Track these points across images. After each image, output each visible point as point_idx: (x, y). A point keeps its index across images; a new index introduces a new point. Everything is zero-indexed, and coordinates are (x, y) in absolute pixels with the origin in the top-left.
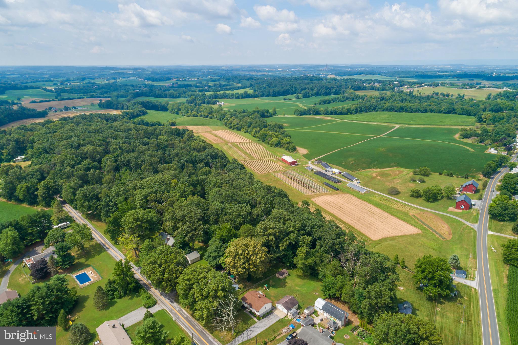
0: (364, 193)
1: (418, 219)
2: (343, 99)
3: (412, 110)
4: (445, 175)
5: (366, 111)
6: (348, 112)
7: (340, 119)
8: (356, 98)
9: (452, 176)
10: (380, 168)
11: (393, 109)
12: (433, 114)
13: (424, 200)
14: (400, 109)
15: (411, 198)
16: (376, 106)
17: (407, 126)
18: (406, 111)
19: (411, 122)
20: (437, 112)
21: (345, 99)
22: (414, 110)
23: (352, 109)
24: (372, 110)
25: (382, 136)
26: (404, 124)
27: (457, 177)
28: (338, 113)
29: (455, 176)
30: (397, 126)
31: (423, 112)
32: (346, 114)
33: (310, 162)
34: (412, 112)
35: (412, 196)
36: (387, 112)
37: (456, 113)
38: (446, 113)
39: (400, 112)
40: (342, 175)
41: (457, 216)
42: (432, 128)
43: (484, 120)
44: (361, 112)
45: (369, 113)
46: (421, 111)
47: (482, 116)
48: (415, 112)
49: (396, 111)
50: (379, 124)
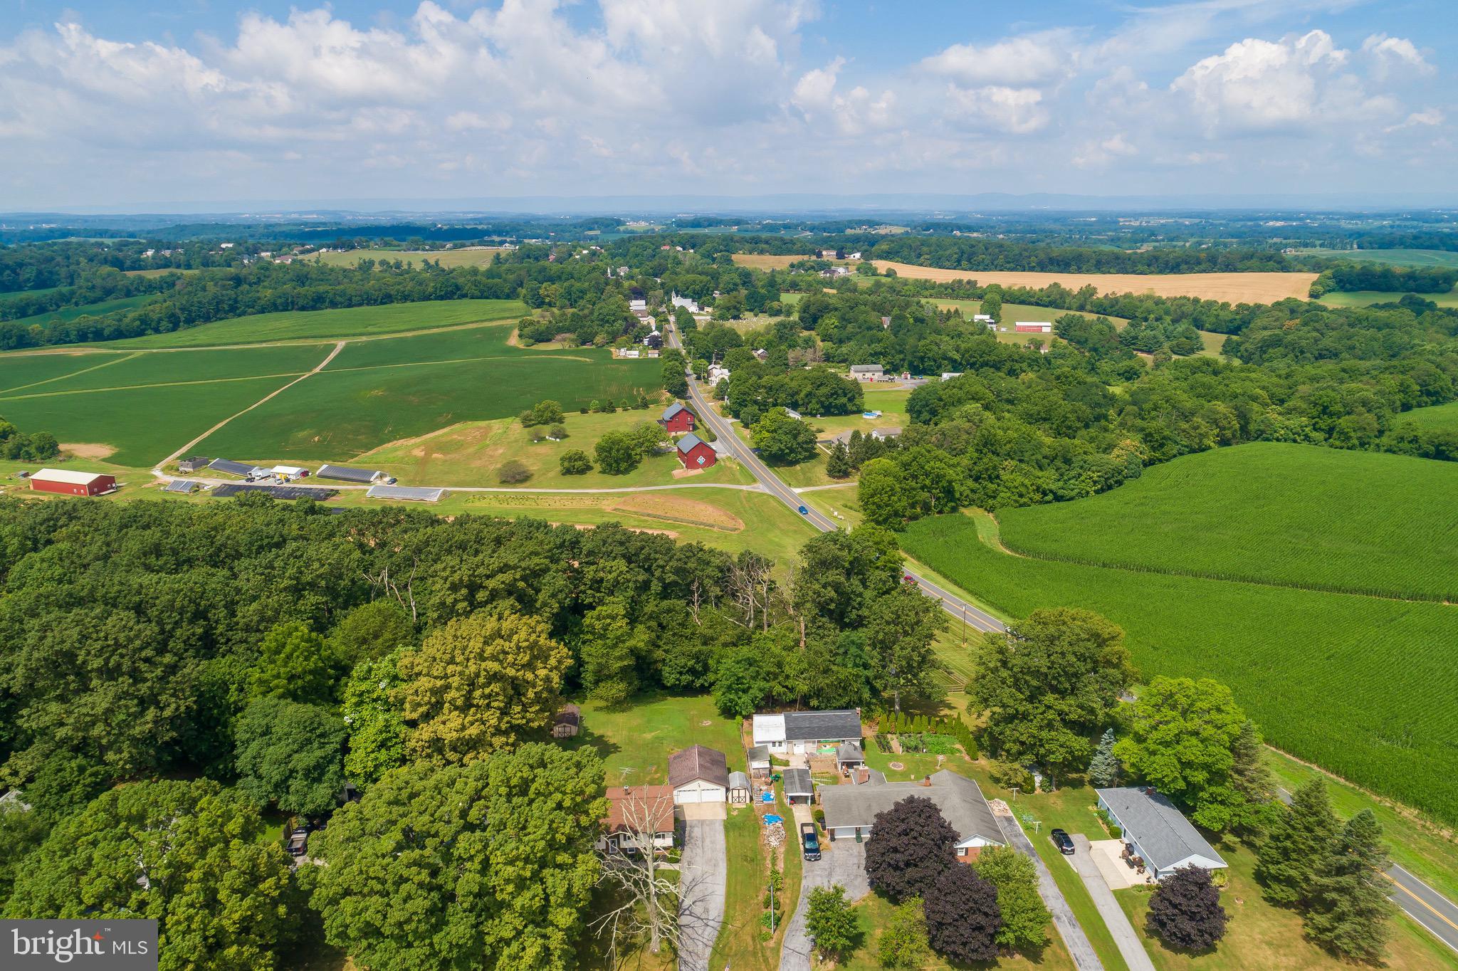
0: (439, 500)
1: (636, 513)
2: (91, 295)
3: (350, 299)
4: (596, 411)
5: (208, 319)
6: (143, 328)
7: (133, 350)
8: (139, 291)
9: (613, 411)
10: (418, 435)
11: (293, 302)
12: (409, 304)
13: (603, 472)
14: (313, 300)
15: (568, 477)
16: (236, 301)
17: (364, 339)
18: (334, 305)
19: (370, 329)
20: (420, 299)
21: (98, 293)
22: (355, 300)
23: (155, 317)
24: (227, 312)
25: (317, 370)
26: (354, 335)
27: (626, 410)
28: (106, 332)
29: (619, 410)
30: (341, 344)
31: (382, 303)
32: (141, 333)
33: (157, 472)
34: (350, 306)
35: (568, 472)
36: (274, 315)
37: (465, 296)
38: (441, 298)
39: (314, 308)
40: (320, 476)
41: (706, 481)
42: (439, 334)
43: (547, 300)
44: (190, 322)
45: (221, 323)
46: (376, 300)
47: (541, 292)
48: (360, 305)
49: (303, 308)
50: (279, 344)
